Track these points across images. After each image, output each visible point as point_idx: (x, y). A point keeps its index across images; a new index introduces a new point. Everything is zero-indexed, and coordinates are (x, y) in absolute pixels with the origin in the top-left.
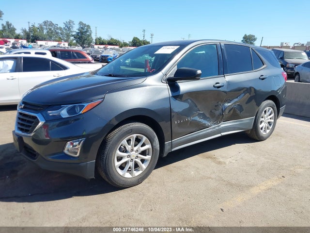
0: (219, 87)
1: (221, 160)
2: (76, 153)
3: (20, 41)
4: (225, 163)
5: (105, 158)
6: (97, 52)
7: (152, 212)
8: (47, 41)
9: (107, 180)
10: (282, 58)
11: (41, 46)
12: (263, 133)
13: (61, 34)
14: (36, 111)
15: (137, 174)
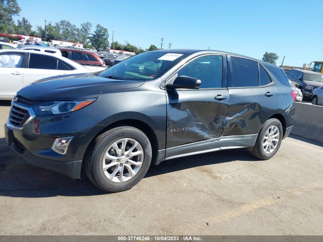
0: (220, 99)
1: (218, 175)
2: (63, 151)
3: (35, 38)
4: (221, 178)
5: (92, 159)
6: (111, 56)
7: (134, 219)
8: (62, 41)
9: (93, 182)
10: (301, 79)
11: (55, 45)
12: (265, 152)
13: (78, 35)
14: (28, 105)
15: (125, 179)
